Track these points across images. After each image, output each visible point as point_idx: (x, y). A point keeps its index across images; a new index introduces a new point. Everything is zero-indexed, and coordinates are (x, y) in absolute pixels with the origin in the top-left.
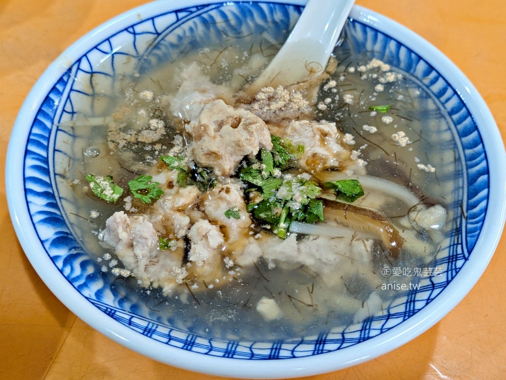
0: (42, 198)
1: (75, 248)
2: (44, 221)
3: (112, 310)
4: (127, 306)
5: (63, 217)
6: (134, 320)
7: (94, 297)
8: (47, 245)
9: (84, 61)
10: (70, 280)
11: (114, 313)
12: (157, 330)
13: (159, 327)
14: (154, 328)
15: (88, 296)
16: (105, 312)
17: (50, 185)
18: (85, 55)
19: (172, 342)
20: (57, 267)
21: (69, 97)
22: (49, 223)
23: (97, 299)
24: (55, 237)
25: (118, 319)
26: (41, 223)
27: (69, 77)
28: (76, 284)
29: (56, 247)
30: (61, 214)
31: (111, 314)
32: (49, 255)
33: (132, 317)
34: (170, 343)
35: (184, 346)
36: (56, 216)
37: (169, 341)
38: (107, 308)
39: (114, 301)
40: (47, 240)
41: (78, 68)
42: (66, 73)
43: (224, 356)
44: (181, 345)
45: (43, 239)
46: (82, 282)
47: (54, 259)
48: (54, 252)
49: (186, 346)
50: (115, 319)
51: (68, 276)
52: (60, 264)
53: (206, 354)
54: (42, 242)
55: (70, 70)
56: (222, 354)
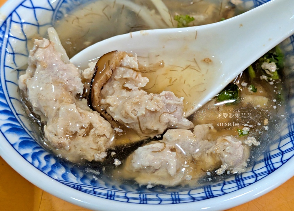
0: (4, 114)
1: (37, 148)
2: (10, 130)
3: (78, 186)
4: (88, 182)
5: (22, 127)
6: (96, 190)
7: (62, 179)
8: (17, 147)
9: (14, 15)
10: (41, 169)
11: (80, 188)
12: (116, 194)
13: (116, 192)
14: (113, 193)
15: (57, 179)
16: (74, 187)
17: (8, 106)
18: (14, 11)
19: (130, 201)
20: (28, 161)
21: (8, 41)
22: (14, 132)
23: (65, 180)
24: (20, 141)
25: (85, 191)
26: (8, 132)
27: (6, 27)
28: (47, 171)
29: (24, 148)
30: (21, 125)
31: (79, 188)
32: (20, 154)
33: (94, 189)
34: (129, 201)
35: (141, 202)
36: (18, 127)
37: (128, 200)
38: (74, 185)
39: (77, 180)
40: (15, 144)
41: (11, 21)
42: (3, 25)
43: (173, 203)
44: (138, 201)
45: (12, 143)
46: (49, 169)
47: (24, 156)
48: (23, 151)
49: (142, 201)
50: (83, 191)
51: (39, 166)
52: (30, 159)
53: (159, 204)
54: (12, 145)
55: (5, 22)
56: (171, 202)
